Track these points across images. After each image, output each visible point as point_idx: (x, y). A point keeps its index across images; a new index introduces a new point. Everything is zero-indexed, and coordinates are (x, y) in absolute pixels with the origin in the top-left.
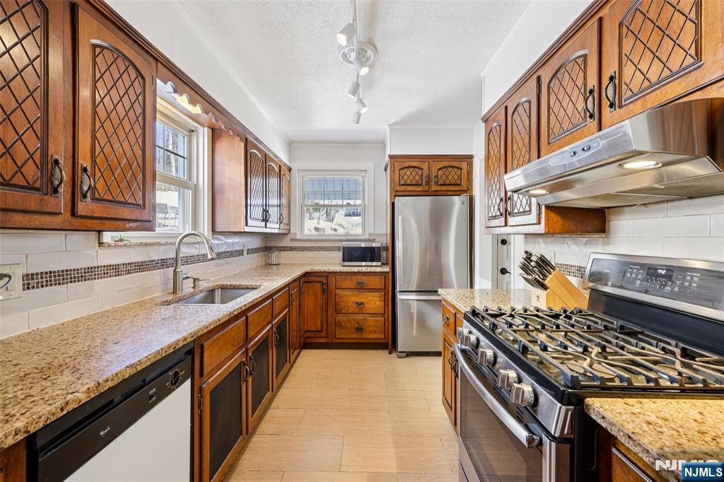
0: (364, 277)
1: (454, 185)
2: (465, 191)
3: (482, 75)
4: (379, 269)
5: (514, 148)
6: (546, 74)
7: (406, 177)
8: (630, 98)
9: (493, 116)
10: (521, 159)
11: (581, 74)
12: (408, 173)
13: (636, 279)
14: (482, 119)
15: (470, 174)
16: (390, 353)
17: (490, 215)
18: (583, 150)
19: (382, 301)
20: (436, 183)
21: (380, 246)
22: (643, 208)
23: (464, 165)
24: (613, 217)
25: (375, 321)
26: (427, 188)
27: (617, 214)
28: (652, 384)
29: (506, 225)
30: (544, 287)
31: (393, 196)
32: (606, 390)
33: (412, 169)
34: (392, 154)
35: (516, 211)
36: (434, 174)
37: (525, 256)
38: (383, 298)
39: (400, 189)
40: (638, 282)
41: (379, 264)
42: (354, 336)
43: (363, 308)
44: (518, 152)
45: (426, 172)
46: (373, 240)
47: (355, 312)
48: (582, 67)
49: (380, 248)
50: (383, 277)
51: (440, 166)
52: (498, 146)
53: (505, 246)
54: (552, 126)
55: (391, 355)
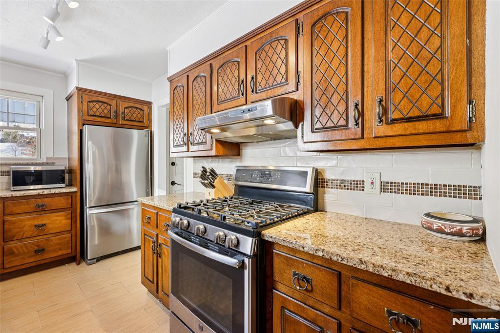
0: (46, 199)
1: (138, 121)
2: (146, 127)
3: (168, 49)
4: (64, 190)
5: (195, 103)
6: (216, 64)
7: (95, 110)
8: (260, 90)
9: (177, 79)
10: (200, 111)
11: (237, 71)
12: (97, 106)
13: (257, 177)
14: (168, 78)
15: (150, 116)
16: (79, 264)
17: (175, 144)
18: (249, 110)
19: (68, 219)
20: (123, 118)
21: (64, 169)
22: (256, 144)
23: (145, 108)
24: (243, 148)
25: (59, 239)
26: (115, 121)
27: (246, 146)
28: (279, 219)
29: (188, 151)
30: (213, 187)
31: (81, 124)
32: (267, 226)
33: (101, 104)
34: (80, 86)
35: (196, 142)
36: (122, 111)
37: (202, 169)
38: (70, 216)
39: (88, 119)
40: (258, 178)
41: (64, 185)
42: (32, 260)
43: (44, 230)
44: (198, 106)
45: (114, 108)
46: (53, 164)
47: (34, 235)
48: (237, 67)
49: (64, 170)
50: (70, 197)
51: (127, 105)
52: (182, 98)
53: (174, 167)
54: (220, 94)
55: (80, 265)
